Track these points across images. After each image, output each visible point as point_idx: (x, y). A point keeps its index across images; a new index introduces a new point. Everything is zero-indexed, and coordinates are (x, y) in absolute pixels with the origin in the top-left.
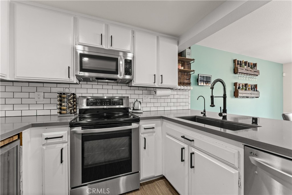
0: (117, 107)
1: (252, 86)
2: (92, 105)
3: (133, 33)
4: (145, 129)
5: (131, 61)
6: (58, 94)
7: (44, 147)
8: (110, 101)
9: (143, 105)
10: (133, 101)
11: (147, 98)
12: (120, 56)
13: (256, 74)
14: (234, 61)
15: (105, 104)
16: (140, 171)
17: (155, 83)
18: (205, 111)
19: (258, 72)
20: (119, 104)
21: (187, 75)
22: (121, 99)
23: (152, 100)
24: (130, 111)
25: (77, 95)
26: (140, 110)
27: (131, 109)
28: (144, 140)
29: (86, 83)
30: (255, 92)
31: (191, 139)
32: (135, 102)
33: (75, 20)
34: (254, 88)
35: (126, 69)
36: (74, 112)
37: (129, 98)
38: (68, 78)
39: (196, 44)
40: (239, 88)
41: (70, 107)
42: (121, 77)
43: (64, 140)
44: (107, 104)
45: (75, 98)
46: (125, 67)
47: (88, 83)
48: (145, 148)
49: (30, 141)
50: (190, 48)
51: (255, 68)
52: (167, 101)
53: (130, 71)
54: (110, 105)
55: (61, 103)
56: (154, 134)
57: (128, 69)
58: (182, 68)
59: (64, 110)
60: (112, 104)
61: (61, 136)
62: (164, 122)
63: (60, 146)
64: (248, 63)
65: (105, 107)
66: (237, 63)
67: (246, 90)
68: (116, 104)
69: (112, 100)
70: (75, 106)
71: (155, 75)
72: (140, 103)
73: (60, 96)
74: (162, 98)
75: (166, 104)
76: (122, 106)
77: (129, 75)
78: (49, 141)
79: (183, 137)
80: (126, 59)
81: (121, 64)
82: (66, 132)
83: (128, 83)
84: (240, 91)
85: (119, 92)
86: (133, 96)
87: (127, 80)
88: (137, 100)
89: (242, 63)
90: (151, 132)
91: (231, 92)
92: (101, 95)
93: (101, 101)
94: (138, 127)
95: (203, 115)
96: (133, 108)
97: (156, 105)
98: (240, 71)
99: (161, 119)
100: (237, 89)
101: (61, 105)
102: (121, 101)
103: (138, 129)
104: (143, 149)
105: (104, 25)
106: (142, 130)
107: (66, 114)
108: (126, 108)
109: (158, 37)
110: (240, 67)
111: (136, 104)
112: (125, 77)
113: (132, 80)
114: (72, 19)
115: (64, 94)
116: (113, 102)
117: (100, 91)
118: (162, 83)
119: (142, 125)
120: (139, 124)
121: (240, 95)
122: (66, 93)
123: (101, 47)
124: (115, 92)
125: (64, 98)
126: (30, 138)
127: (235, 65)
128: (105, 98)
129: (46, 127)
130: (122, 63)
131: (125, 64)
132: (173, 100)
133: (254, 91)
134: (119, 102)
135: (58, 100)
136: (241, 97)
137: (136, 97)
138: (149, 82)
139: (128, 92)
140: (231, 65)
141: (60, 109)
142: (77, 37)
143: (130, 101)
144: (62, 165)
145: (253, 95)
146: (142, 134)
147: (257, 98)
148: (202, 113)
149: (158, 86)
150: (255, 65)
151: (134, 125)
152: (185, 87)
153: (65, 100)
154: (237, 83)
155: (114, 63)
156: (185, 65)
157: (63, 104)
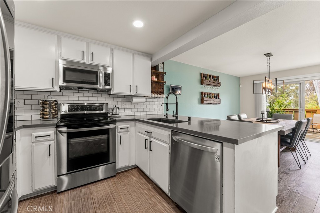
0: (98, 112)
1: (215, 95)
2: (73, 111)
3: (112, 50)
4: (120, 128)
5: (109, 74)
6: (41, 101)
7: (34, 144)
8: (90, 107)
9: (121, 110)
10: (112, 107)
11: (126, 105)
12: (100, 70)
13: (218, 85)
14: (201, 74)
15: (85, 110)
16: (116, 162)
17: (131, 92)
18: (167, 114)
19: (220, 83)
20: (99, 110)
21: (161, 85)
22: (101, 105)
23: (130, 107)
24: (109, 115)
25: (58, 102)
26: (119, 114)
27: (110, 114)
28: (120, 137)
29: (67, 91)
30: (218, 100)
31: (150, 132)
32: (114, 108)
33: (59, 38)
34: (217, 97)
35: (105, 81)
36: (56, 117)
37: (109, 104)
38: (52, 88)
39: (170, 59)
40: (205, 96)
41: (53, 113)
42: (101, 87)
43: (51, 138)
44: (88, 110)
45: (57, 105)
46: (104, 79)
47: (69, 91)
48: (121, 144)
49: (21, 139)
50: (163, 63)
51: (218, 80)
52: (143, 107)
53: (109, 82)
54: (91, 110)
55: (43, 109)
56: (129, 133)
57: (107, 81)
58: (156, 80)
59: (47, 115)
60: (92, 110)
61: (49, 135)
62: (137, 123)
63: (48, 143)
64: (212, 76)
65: (85, 112)
66: (203, 76)
67: (210, 98)
68: (96, 110)
69: (92, 106)
70: (57, 112)
71: (131, 86)
72: (119, 109)
73: (43, 103)
74: (138, 104)
75: (142, 110)
76: (102, 112)
77: (108, 85)
78: (38, 139)
79: (146, 132)
80: (106, 72)
81: (101, 77)
82: (53, 132)
83: (108, 91)
84: (205, 99)
85: (99, 99)
86: (112, 103)
87: (106, 89)
88: (115, 106)
89: (207, 76)
90: (126, 132)
91: (198, 99)
92: (82, 102)
93: (82, 107)
94: (114, 127)
95: (166, 117)
96: (112, 113)
97: (133, 110)
98: (205, 82)
99: (135, 121)
100: (203, 97)
101: (43, 110)
102: (101, 107)
103: (114, 129)
104: (119, 144)
105: (85, 43)
106: (118, 130)
107: (49, 118)
108: (105, 113)
109: (134, 54)
110: (205, 79)
111: (115, 109)
112: (104, 87)
113: (110, 90)
114: (56, 37)
115: (46, 101)
116: (93, 108)
117: (81, 99)
118: (137, 92)
119: (118, 126)
120: (116, 125)
121: (205, 102)
122: (48, 100)
123: (82, 61)
124: (95, 99)
125: (46, 104)
126: (21, 137)
127: (201, 77)
128: (86, 104)
129: (35, 128)
130: (101, 75)
131: (104, 76)
132: (148, 106)
133: (216, 99)
134: (99, 108)
135: (41, 107)
136: (206, 104)
137: (115, 103)
138: (126, 91)
139: (107, 99)
140: (198, 77)
141: (43, 114)
142: (60, 52)
143: (109, 107)
144: (50, 158)
145: (215, 102)
146: (118, 133)
147: (219, 105)
148: (165, 116)
149: (134, 95)
150: (218, 78)
151: (112, 126)
152: (159, 96)
153: (48, 106)
154: (203, 92)
155: (95, 76)
156: (159, 76)
157: (45, 110)
